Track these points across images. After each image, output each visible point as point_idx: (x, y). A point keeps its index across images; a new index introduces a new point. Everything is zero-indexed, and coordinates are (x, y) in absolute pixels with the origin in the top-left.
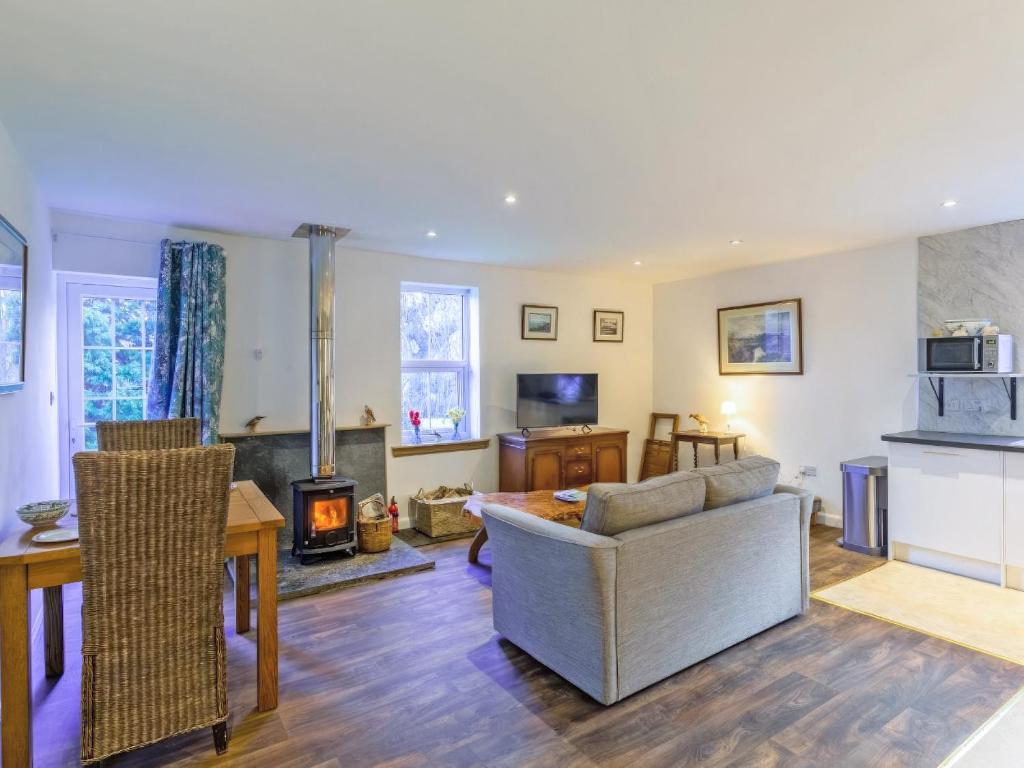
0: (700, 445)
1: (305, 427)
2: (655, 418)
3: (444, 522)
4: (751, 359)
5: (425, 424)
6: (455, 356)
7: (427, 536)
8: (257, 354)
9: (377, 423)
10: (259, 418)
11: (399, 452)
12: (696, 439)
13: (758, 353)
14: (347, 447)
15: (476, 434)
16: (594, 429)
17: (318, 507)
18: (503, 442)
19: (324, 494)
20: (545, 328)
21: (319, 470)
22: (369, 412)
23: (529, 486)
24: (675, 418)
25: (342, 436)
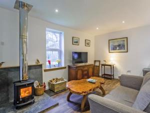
0: (106, 66)
1: (18, 65)
2: (95, 61)
3: (58, 88)
4: (116, 49)
5: (52, 63)
6: (58, 48)
7: (54, 92)
8: (3, 44)
9: (40, 63)
10: (3, 63)
11: (45, 71)
12: (104, 65)
13: (118, 48)
14: (32, 70)
15: (63, 65)
16: (87, 64)
17: (22, 90)
18: (69, 67)
19: (24, 86)
20: (77, 42)
21: (23, 78)
22: (38, 61)
23: (76, 79)
24: (99, 61)
25: (30, 67)
